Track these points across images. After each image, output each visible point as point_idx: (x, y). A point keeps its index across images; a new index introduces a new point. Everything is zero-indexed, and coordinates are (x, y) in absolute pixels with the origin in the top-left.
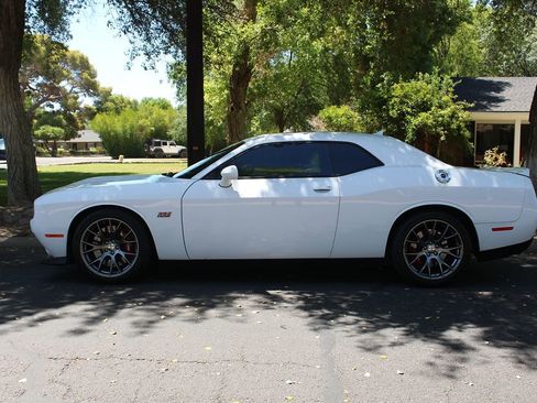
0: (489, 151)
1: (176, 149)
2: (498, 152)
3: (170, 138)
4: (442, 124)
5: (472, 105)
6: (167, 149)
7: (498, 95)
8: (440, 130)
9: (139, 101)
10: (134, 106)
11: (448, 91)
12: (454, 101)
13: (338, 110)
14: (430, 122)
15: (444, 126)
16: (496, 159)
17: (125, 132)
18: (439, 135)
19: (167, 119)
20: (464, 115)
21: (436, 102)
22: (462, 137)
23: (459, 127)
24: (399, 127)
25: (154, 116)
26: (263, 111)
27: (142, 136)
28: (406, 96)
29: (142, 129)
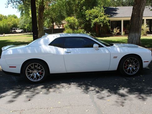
0: (115, 29)
1: (20, 31)
2: (117, 29)
3: (18, 27)
4: (101, 22)
5: (110, 16)
6: (17, 31)
7: (115, 12)
8: (101, 23)
9: (7, 16)
10: (6, 18)
11: (103, 12)
12: (105, 15)
13: (71, 18)
14: (98, 21)
15: (102, 22)
16: (117, 31)
17: (4, 26)
18: (101, 25)
19: (17, 22)
20: (107, 19)
21: (99, 15)
22: (107, 25)
23: (106, 22)
24: (89, 23)
25: (13, 21)
26: (48, 19)
27: (9, 27)
28: (91, 14)
29: (9, 25)
